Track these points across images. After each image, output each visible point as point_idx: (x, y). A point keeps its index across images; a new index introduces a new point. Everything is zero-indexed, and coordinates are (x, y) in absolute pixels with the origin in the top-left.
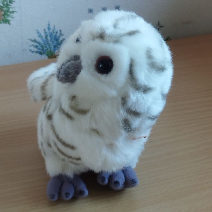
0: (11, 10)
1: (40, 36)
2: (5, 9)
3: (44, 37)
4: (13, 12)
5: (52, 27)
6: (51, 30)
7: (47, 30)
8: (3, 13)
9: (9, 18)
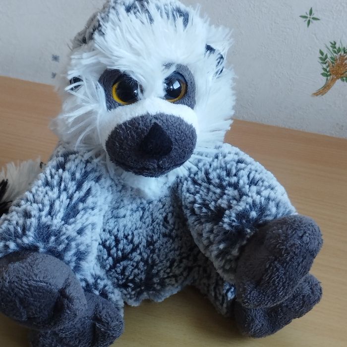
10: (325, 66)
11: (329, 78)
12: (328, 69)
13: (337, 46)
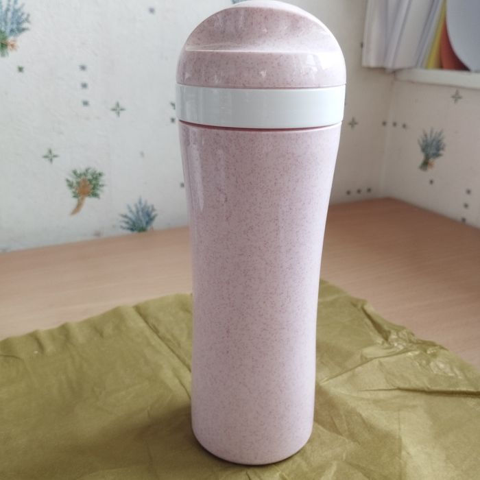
0: (100, 183)
1: (131, 211)
2: (94, 182)
3: (135, 213)
4: (103, 186)
5: (143, 202)
6: (142, 206)
7: (139, 205)
8: (92, 186)
9: (98, 192)
10: (74, 190)
11: (80, 198)
12: (77, 192)
13: (78, 172)
